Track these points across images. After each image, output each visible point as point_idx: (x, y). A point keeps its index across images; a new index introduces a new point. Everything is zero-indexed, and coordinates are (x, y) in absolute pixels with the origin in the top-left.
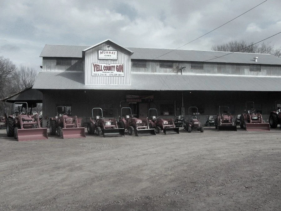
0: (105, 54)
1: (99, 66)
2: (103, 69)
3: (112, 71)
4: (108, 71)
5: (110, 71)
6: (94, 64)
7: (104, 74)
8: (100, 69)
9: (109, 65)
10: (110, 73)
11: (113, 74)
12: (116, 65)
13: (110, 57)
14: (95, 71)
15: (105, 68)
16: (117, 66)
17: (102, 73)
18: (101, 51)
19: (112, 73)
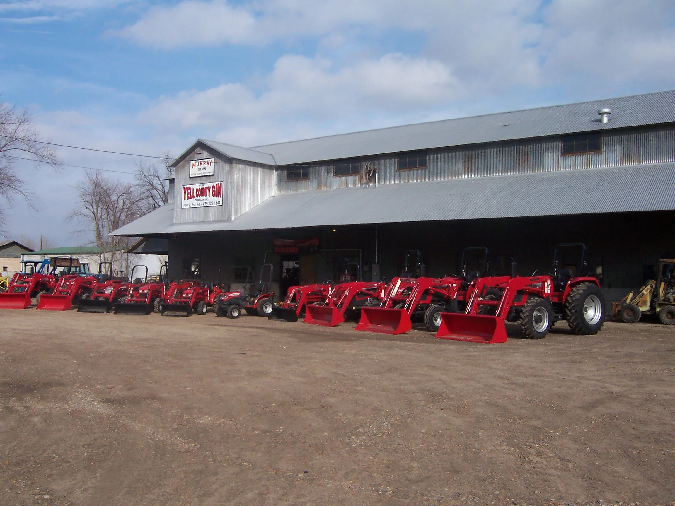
0: (198, 167)
1: (190, 189)
2: (195, 195)
3: (206, 198)
4: (201, 198)
5: (204, 198)
6: (185, 187)
7: (196, 202)
8: (192, 195)
9: (203, 187)
10: (204, 201)
11: (208, 201)
12: (211, 185)
13: (204, 171)
14: (185, 200)
15: (197, 193)
16: (213, 187)
17: (194, 202)
18: (194, 162)
19: (206, 201)
